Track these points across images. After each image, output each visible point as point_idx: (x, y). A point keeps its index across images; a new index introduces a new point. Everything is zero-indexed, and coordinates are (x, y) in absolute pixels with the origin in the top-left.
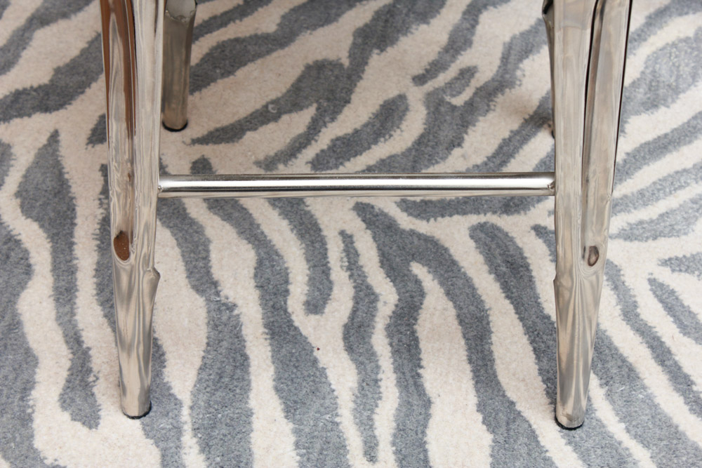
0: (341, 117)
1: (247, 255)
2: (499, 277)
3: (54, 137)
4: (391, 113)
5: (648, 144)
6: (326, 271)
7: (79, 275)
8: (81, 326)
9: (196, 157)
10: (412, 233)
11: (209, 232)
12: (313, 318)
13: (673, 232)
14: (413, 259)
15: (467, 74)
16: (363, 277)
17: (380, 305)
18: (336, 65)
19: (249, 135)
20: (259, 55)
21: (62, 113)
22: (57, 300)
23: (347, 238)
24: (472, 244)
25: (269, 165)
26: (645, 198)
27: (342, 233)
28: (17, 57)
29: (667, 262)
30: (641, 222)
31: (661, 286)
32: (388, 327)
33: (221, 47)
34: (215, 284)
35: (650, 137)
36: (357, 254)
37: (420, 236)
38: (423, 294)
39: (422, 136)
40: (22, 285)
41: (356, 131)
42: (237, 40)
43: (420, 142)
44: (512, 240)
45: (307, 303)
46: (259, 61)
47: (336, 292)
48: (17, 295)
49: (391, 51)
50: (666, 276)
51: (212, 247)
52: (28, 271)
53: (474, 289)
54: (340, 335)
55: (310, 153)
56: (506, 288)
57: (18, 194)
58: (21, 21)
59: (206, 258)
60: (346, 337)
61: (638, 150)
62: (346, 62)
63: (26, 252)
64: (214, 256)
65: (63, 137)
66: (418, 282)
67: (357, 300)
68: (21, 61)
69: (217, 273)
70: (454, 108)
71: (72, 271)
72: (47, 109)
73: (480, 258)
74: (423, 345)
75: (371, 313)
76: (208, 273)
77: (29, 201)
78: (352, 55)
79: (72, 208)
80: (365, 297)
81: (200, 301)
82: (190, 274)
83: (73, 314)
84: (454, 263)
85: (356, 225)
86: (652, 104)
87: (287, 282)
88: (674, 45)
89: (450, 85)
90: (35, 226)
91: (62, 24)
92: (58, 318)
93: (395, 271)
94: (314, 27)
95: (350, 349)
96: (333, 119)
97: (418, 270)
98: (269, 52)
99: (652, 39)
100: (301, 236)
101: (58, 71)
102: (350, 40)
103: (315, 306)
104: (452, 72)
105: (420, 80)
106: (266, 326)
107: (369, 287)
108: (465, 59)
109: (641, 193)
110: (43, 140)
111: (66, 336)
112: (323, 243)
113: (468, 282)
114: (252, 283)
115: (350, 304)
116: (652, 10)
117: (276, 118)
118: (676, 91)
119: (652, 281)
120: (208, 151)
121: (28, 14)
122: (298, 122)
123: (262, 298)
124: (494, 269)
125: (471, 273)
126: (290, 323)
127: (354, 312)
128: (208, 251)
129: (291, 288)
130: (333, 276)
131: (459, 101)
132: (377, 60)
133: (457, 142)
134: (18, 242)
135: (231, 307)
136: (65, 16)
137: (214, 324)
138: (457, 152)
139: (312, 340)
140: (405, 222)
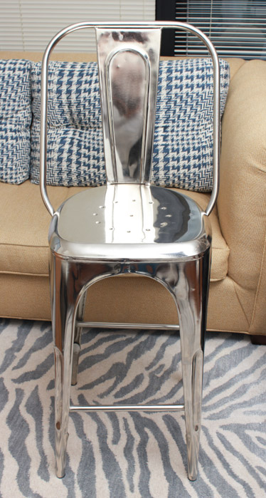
0: (123, 381)
1: (95, 425)
2: (171, 432)
3: (37, 387)
4: (138, 380)
5: (216, 389)
6: (119, 431)
7: (44, 432)
8: (44, 448)
9: (79, 394)
10: (145, 418)
11: (83, 418)
12: (115, 446)
13: (223, 417)
14: (145, 426)
15: (162, 366)
16: (130, 432)
17: (135, 441)
18: (122, 364)
19: (96, 386)
20: (99, 361)
21: (39, 379)
22: (37, 440)
23: (125, 420)
24: (163, 421)
25: (102, 396)
26: (215, 406)
27: (124, 418)
28: (26, 361)
29: (221, 427)
30: (214, 414)
31: (220, 434)
32: (137, 449)
33: (87, 358)
34: (85, 435)
35: (217, 386)
36: (128, 425)
37: (147, 419)
38: (148, 438)
39: (148, 387)
40: (27, 435)
41: (128, 385)
42: (92, 356)
43: (148, 388)
44: (175, 420)
45: (113, 441)
46: (99, 363)
47: (122, 437)
48: (25, 438)
49: (139, 359)
50: (222, 431)
51: (84, 423)
52: (28, 430)
53: (163, 436)
54: (123, 451)
55: (114, 392)
56: (173, 436)
57: (26, 406)
58: (27, 351)
59: (82, 427)
60: (124, 452)
61: (213, 391)
62: (125, 363)
63: (28, 424)
64: (84, 426)
65: (39, 387)
66: (146, 434)
67: (128, 440)
68: (27, 363)
69: (85, 431)
70: (158, 377)
71: (42, 431)
72: (35, 378)
73: (165, 426)
74: (148, 454)
75: (132, 444)
76: (83, 431)
77: (29, 408)
78: (127, 361)
79: (42, 411)
80: (130, 438)
81: (80, 440)
82: (77, 431)
83: (42, 444)
84: (157, 428)
85: (128, 416)
86: (217, 376)
87: (107, 434)
88: (224, 357)
89: (156, 370)
90: (31, 416)
91: (40, 351)
92: (37, 446)
93: (140, 430)
94: (116, 351)
95: (126, 456)
96: (121, 381)
97: (147, 430)
98: (102, 360)
99: (217, 355)
100: (111, 419)
101: (38, 366)
102: (126, 356)
103: (115, 442)
104: (157, 366)
105: (147, 369)
106: (100, 448)
107: (132, 436)
108: (161, 362)
109: (214, 404)
110: (33, 388)
111: (39, 451)
112: (118, 421)
113: (162, 434)
114: (96, 434)
115: (126, 441)
116: (217, 346)
117: (104, 381)
118: (224, 372)
119: (217, 433)
120: (83, 392)
121: (29, 348)
122: (110, 382)
123: (99, 439)
124: (170, 430)
125: (163, 431)
126: (108, 447)
127: (127, 444)
128: (82, 424)
129: (108, 436)
130: (121, 432)
131: (159, 375)
132: (134, 362)
133: (158, 389)
134: (25, 421)
135: (90, 442)
136: (40, 348)
137: (84, 448)
138: (158, 392)
139: (114, 453)
140: (143, 414)
